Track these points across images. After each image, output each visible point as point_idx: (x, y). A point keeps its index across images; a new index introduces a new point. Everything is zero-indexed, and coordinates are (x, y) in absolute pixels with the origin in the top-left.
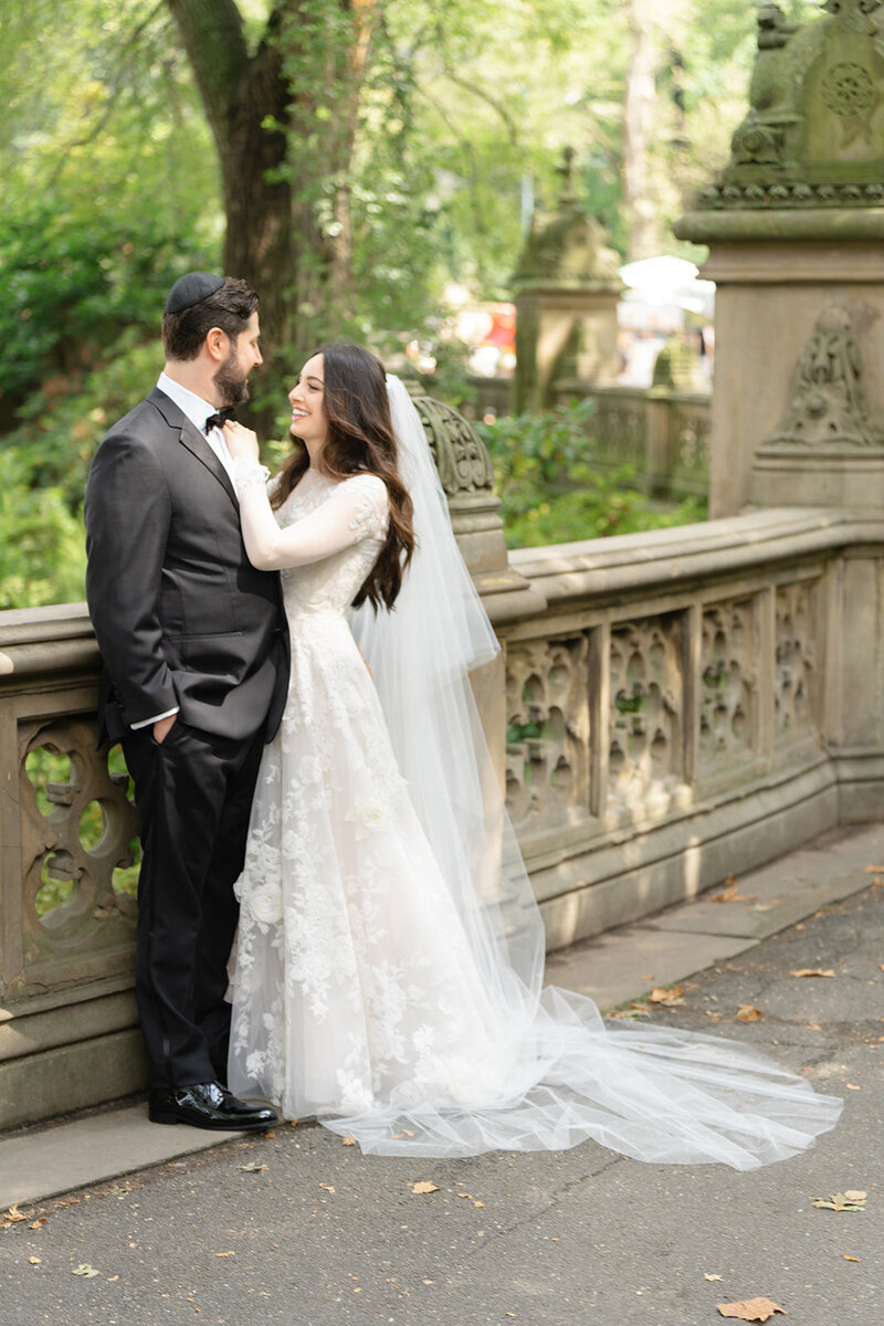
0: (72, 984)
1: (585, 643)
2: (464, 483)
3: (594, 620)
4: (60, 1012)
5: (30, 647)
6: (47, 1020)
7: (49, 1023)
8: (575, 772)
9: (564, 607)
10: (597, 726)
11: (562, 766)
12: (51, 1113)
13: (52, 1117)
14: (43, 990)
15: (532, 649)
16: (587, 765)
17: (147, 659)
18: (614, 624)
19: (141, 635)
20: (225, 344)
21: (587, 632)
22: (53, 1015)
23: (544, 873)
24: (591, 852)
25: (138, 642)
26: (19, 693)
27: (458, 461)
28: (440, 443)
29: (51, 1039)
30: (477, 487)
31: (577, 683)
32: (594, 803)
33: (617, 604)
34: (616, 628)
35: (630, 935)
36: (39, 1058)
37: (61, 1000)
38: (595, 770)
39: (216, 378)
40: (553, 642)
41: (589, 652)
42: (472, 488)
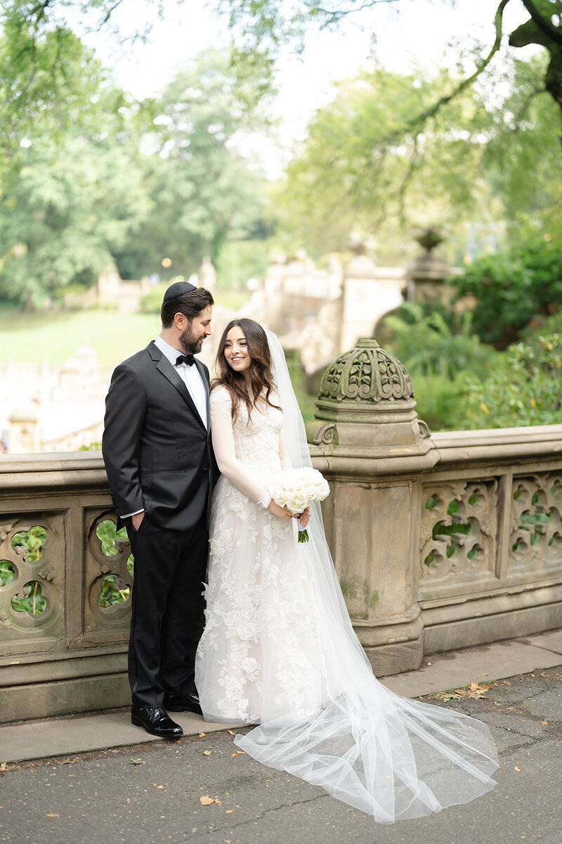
0: (114, 643)
1: (496, 483)
2: (385, 396)
3: (499, 472)
4: (103, 657)
5: (86, 471)
6: (94, 661)
7: (95, 662)
8: (487, 552)
9: (471, 465)
10: (501, 529)
11: (477, 548)
12: (90, 709)
13: (91, 711)
14: (94, 645)
15: (454, 486)
16: (495, 551)
17: (126, 483)
18: (514, 475)
19: (124, 470)
20: (185, 321)
21: (498, 478)
22: (98, 658)
23: (452, 607)
24: (490, 597)
25: (122, 473)
26: (81, 494)
27: (383, 385)
28: (373, 374)
29: (92, 671)
30: (396, 399)
31: (491, 506)
32: (498, 571)
33: (518, 464)
34: (516, 477)
35: (510, 645)
36: (84, 680)
37: (103, 651)
38: (499, 553)
39: (180, 339)
40: (470, 483)
41: (498, 488)
42: (392, 399)
